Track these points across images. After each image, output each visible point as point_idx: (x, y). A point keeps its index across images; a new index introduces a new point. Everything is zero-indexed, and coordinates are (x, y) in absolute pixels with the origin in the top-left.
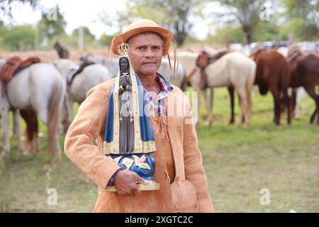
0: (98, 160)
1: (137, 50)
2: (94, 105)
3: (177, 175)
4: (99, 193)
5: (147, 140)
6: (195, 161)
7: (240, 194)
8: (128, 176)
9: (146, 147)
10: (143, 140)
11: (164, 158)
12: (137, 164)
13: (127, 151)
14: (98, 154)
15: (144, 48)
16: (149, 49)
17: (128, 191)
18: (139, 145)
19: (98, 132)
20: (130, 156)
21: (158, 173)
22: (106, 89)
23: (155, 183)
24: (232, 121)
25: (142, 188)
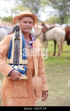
0: (5, 65)
1: (23, 23)
2: (4, 43)
3: (35, 74)
4: (4, 79)
5: (24, 59)
6: (42, 69)
7: (56, 84)
8: (16, 73)
9: (24, 62)
10: (23, 59)
11: (31, 67)
12: (20, 68)
13: (16, 63)
14: (5, 63)
15: (26, 22)
16: (28, 23)
17: (16, 79)
18: (21, 61)
19: (5, 55)
20: (17, 65)
21: (28, 73)
22: (10, 38)
23: (26, 76)
24: (54, 55)
25: (21, 78)
